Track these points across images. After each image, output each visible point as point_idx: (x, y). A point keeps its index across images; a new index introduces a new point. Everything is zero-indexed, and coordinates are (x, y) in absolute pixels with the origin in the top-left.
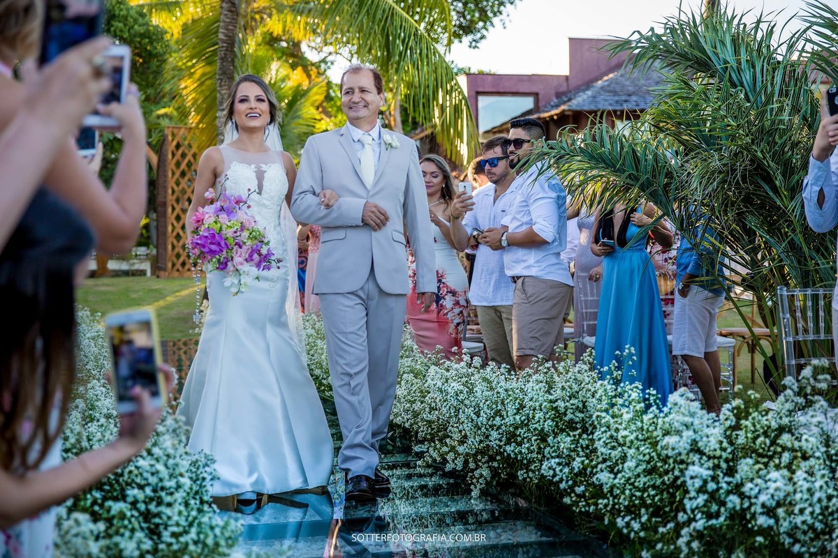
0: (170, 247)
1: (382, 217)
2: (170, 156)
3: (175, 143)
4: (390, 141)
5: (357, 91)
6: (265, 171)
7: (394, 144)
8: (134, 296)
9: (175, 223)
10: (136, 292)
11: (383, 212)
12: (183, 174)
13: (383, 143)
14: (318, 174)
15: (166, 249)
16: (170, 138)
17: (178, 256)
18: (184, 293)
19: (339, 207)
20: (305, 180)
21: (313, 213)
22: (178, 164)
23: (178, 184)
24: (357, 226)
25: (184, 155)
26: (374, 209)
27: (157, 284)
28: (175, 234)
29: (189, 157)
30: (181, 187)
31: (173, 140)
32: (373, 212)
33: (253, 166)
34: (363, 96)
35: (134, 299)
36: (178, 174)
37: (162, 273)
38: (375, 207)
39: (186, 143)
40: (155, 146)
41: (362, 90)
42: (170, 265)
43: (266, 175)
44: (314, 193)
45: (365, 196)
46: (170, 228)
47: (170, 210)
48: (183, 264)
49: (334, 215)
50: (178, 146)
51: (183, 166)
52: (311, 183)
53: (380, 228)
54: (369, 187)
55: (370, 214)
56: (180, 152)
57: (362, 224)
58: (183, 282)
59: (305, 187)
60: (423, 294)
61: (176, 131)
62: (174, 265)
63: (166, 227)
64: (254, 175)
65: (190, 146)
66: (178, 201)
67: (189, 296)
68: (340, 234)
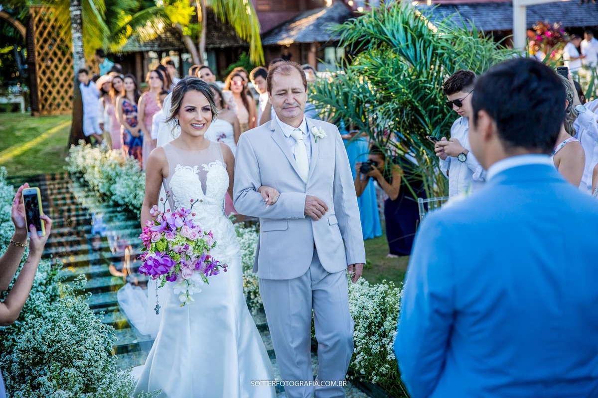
0: (39, 94)
1: (322, 209)
2: (35, 28)
3: (37, 19)
4: (318, 134)
5: (290, 92)
6: (207, 172)
7: (322, 136)
8: (18, 134)
9: (42, 77)
10: (19, 130)
11: (323, 204)
12: (45, 41)
13: (311, 135)
14: (256, 170)
15: (37, 96)
16: (34, 15)
17: (46, 100)
18: (54, 130)
19: (282, 204)
20: (246, 177)
21: (257, 209)
22: (41, 34)
23: (42, 47)
24: (299, 219)
25: (45, 27)
26: (315, 203)
27: (34, 123)
28: (42, 84)
29: (49, 28)
30: (44, 51)
31: (36, 16)
32: (314, 206)
33: (196, 167)
34: (297, 97)
35: (18, 137)
36: (41, 41)
37: (36, 113)
38: (316, 200)
39: (46, 18)
40: (23, 20)
41: (295, 91)
42: (40, 106)
43: (208, 176)
44: (254, 189)
45: (303, 190)
46: (39, 80)
47: (37, 67)
48: (51, 105)
49: (277, 211)
50: (40, 20)
51: (45, 35)
52: (251, 180)
53: (319, 217)
54: (305, 180)
55: (312, 207)
56: (42, 25)
57: (304, 217)
58: (52, 120)
59: (246, 184)
60: (354, 265)
61: (37, 9)
62: (43, 106)
63: (36, 80)
64: (197, 176)
65: (49, 20)
66: (43, 60)
67: (58, 133)
68: (283, 226)
